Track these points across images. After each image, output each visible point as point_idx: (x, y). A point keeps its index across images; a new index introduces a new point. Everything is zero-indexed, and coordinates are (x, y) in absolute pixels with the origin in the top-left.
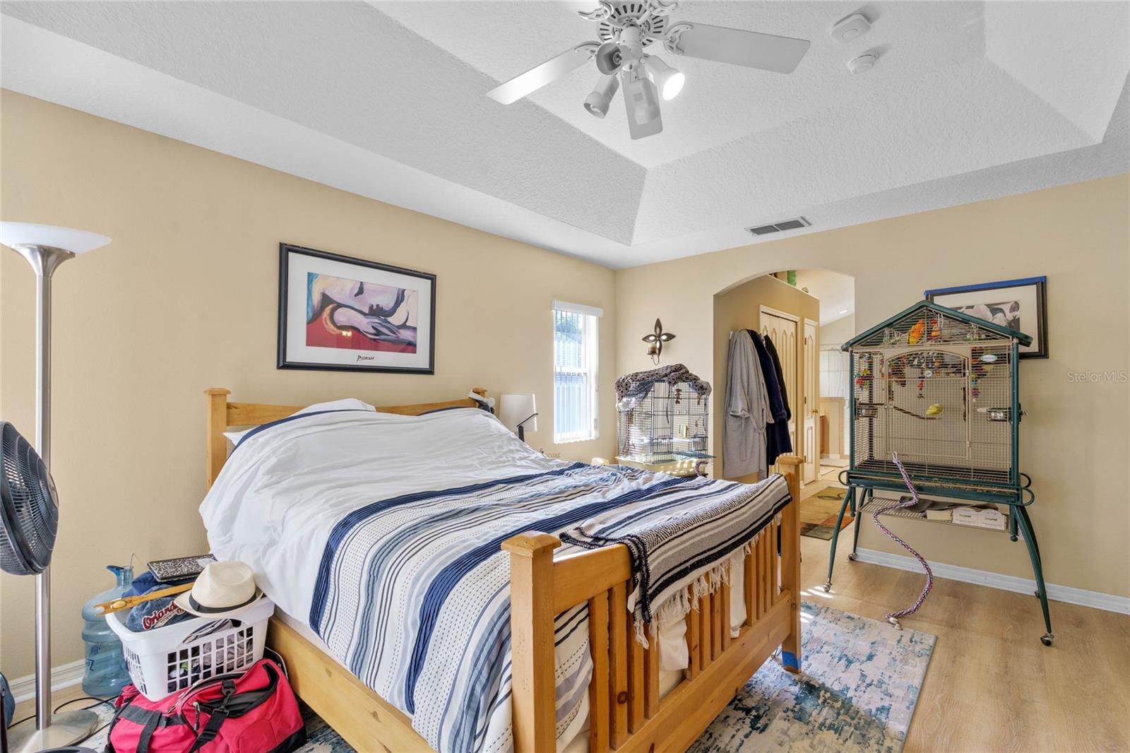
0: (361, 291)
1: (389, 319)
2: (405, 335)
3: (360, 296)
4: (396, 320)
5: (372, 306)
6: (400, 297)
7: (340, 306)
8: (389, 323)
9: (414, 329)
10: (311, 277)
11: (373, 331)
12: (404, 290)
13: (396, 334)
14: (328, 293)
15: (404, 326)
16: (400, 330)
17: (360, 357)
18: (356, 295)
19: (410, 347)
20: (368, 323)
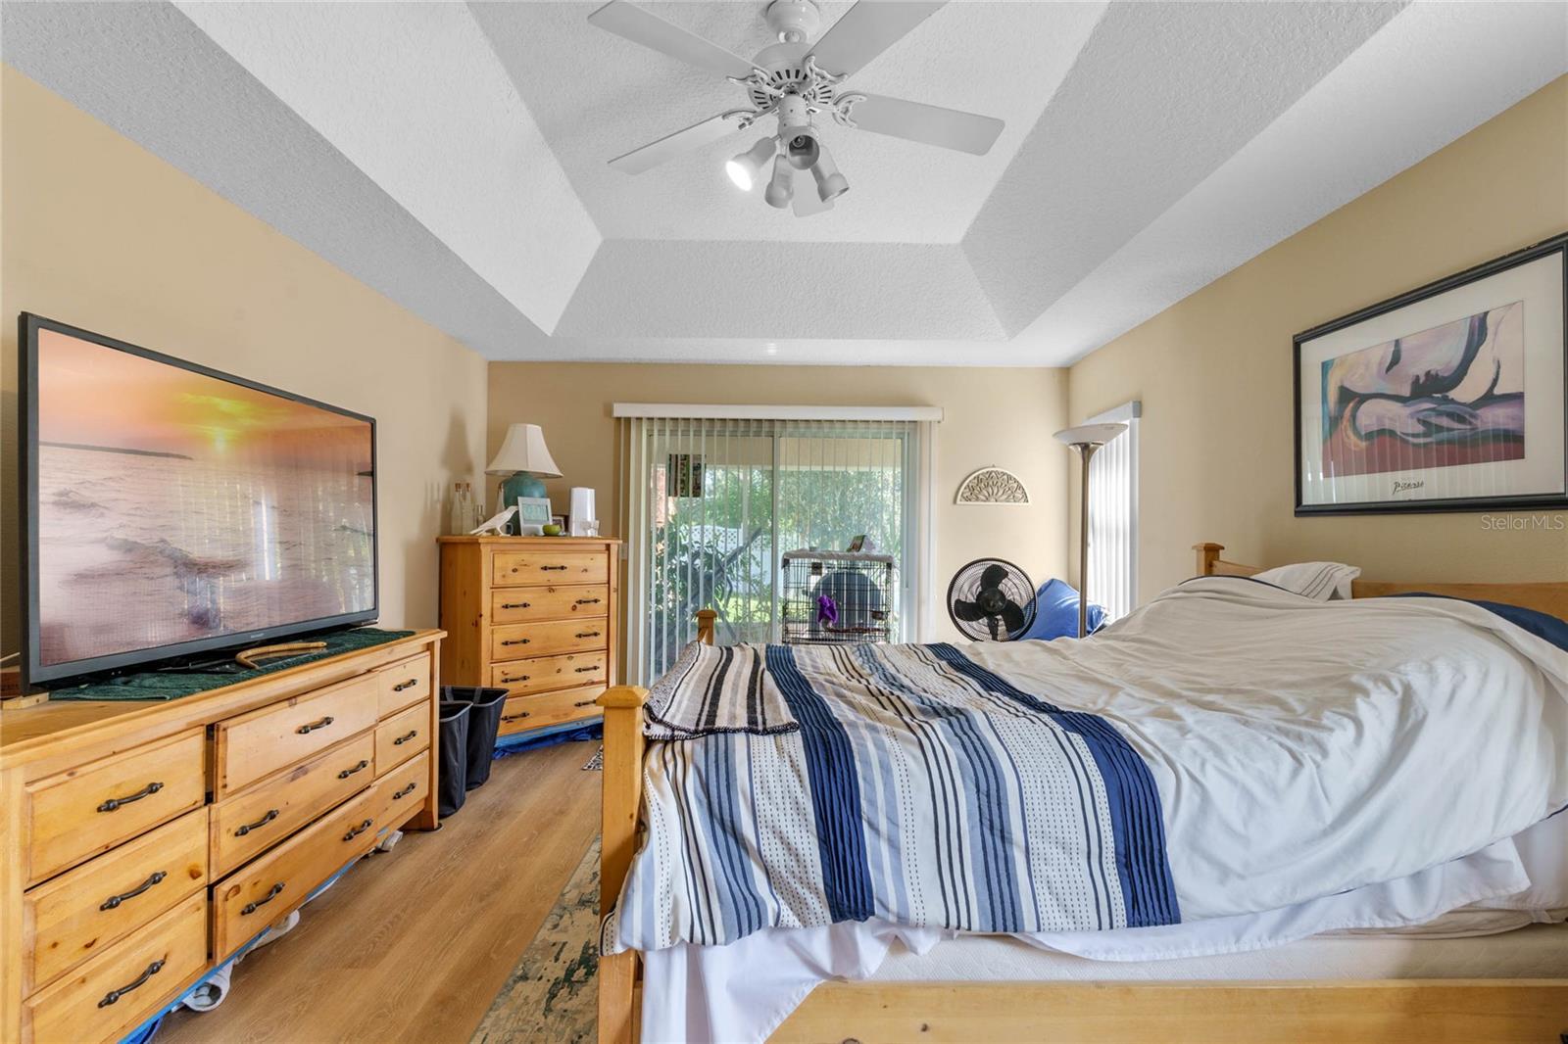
0: (1396, 359)
1: (1453, 394)
2: (1495, 417)
3: (1395, 368)
4: (1466, 392)
5: (1418, 377)
6: (1478, 331)
7: (1364, 398)
8: (1453, 401)
9: (1517, 398)
10: (1326, 367)
11: (1420, 429)
12: (1486, 314)
13: (1470, 423)
14: (1347, 385)
15: (1489, 398)
16: (1478, 412)
17: (1397, 485)
18: (1388, 369)
19: (1512, 444)
20: (1412, 416)
